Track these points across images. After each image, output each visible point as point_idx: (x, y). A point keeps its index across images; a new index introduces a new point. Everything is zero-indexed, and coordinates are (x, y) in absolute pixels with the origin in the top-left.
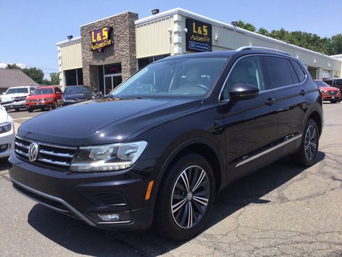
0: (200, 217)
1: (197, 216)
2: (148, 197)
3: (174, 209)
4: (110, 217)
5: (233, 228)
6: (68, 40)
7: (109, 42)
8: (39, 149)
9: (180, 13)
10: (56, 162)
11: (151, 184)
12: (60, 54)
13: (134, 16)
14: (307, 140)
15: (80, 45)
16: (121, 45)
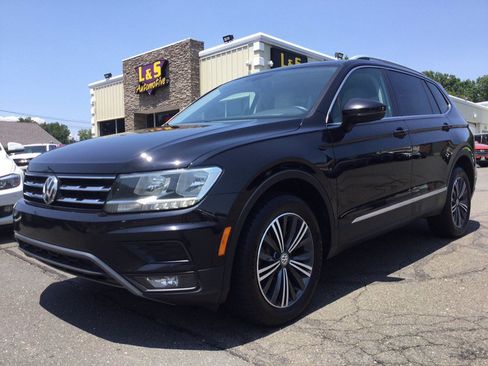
0: (300, 293)
1: (296, 292)
2: (222, 251)
3: (261, 274)
4: (164, 282)
5: (350, 312)
6: (105, 80)
7: (163, 82)
8: (59, 184)
9: (262, 40)
10: (85, 201)
11: (227, 231)
12: (93, 99)
13: (198, 45)
14: (455, 198)
15: (122, 85)
16: (179, 85)
